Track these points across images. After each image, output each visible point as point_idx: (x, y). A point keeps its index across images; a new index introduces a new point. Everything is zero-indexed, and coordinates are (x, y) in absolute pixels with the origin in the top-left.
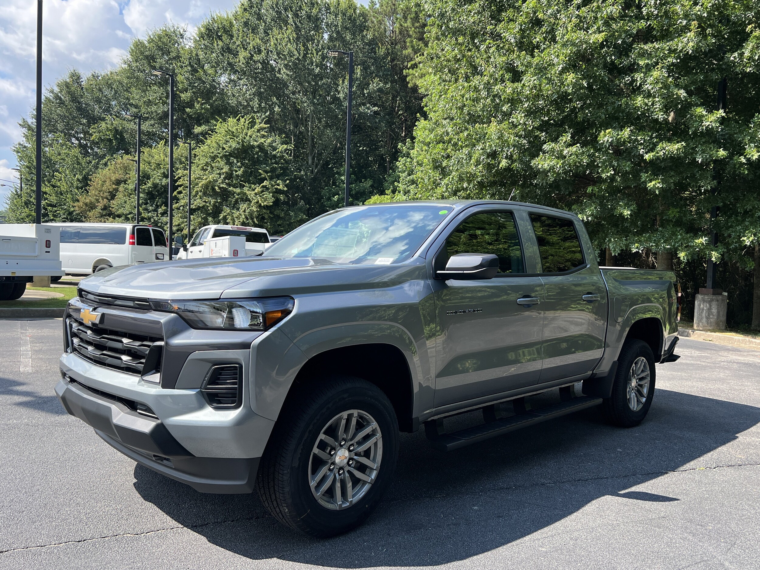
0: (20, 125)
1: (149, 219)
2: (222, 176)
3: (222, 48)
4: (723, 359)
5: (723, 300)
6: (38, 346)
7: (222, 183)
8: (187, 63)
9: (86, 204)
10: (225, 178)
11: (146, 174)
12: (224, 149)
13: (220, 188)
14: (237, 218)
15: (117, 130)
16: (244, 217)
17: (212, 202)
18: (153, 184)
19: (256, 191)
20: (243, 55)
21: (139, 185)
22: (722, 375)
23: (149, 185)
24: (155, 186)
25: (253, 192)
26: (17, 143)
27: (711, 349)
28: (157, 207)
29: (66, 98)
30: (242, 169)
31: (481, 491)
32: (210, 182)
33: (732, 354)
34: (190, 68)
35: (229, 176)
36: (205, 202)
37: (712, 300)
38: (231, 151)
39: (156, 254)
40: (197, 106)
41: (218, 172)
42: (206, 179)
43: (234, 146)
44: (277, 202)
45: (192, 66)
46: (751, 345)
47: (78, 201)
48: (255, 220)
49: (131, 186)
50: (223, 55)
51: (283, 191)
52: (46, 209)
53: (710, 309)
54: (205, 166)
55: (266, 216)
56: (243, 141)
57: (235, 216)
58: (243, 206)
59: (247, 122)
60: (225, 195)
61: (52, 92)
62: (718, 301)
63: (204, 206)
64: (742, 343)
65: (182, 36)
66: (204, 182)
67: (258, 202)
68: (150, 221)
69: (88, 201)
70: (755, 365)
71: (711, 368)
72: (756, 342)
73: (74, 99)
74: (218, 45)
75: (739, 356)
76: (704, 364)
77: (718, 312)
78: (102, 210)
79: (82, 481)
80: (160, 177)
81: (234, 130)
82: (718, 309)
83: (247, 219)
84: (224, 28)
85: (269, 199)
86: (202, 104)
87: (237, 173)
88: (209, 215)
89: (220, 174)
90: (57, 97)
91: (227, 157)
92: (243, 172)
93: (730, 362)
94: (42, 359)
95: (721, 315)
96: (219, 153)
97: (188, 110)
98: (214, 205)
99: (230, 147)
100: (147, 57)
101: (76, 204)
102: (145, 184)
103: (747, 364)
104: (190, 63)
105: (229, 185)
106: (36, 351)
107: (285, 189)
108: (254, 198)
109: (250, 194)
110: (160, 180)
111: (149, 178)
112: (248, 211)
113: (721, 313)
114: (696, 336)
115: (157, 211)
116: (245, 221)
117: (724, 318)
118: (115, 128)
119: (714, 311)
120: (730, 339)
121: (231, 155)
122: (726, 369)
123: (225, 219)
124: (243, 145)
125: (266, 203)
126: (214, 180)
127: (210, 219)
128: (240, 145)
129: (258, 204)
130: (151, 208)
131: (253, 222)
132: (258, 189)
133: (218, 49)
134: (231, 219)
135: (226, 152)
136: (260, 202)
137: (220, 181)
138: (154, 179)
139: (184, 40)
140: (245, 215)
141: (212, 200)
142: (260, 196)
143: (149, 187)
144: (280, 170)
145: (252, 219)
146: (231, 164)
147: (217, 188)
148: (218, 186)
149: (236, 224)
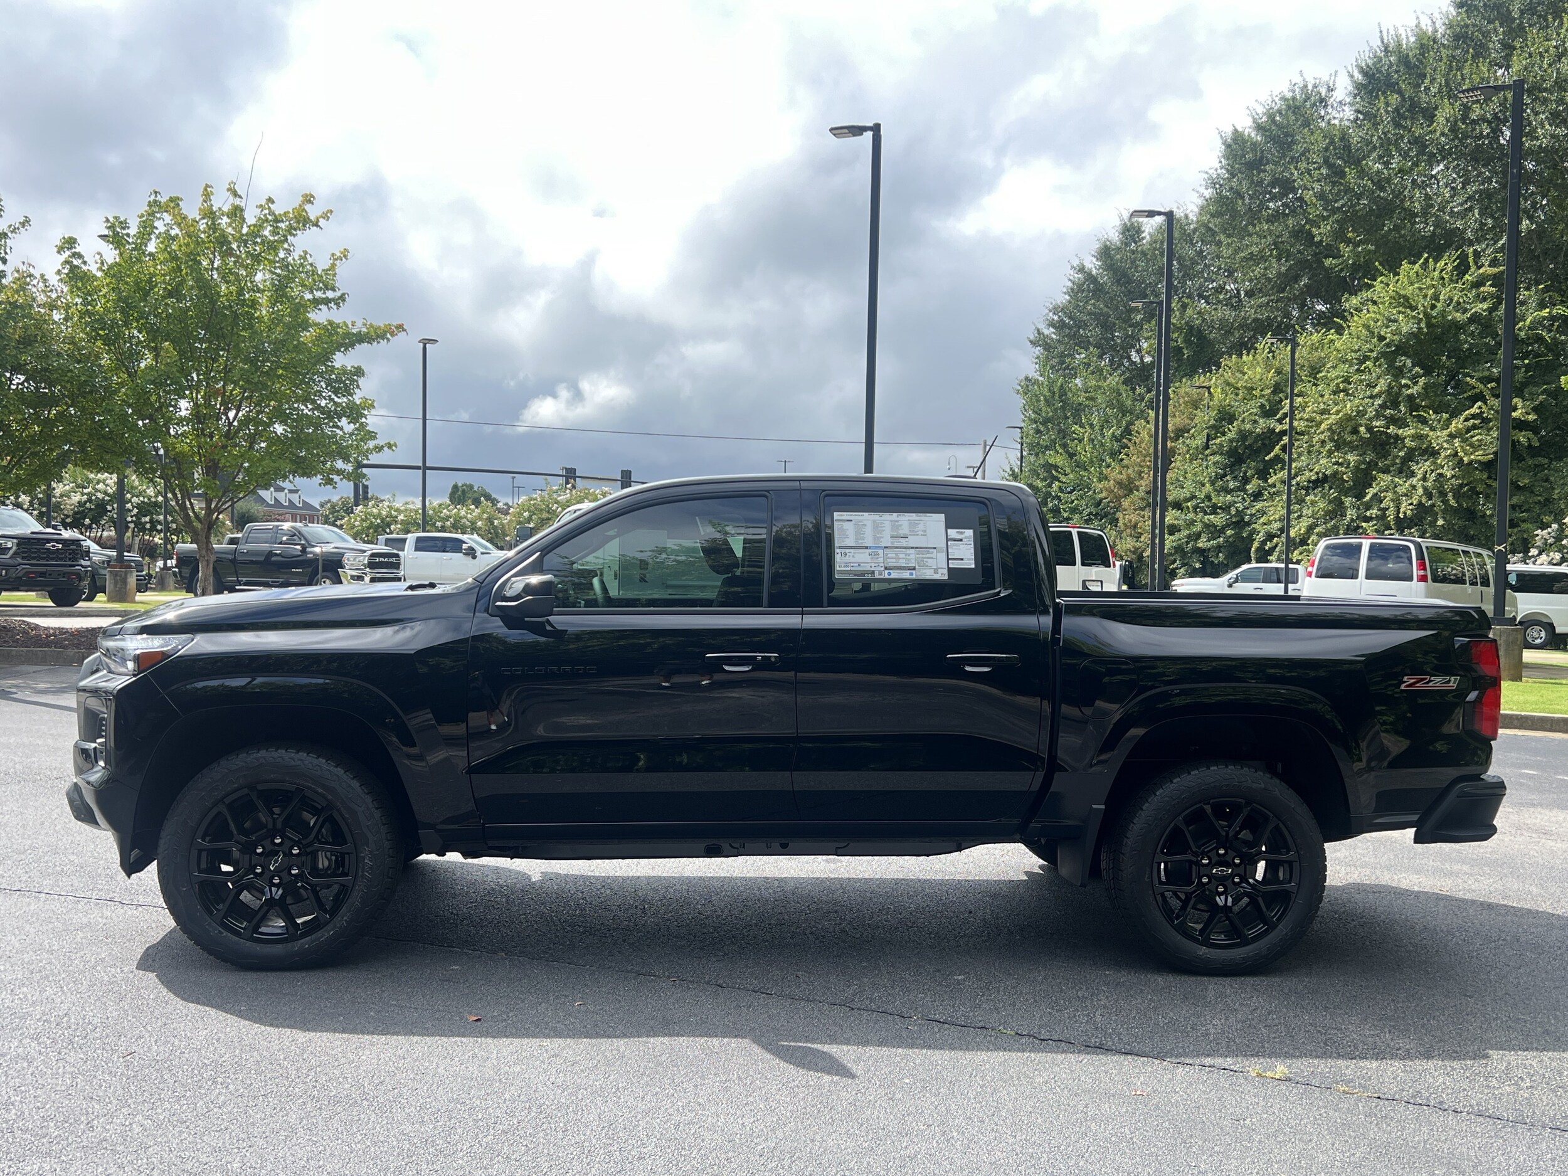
0: (1031, 342)
1: (1226, 508)
2: (1379, 402)
3: (1397, 110)
7: (1378, 416)
8: (1321, 161)
9: (1120, 484)
10: (1383, 406)
11: (1228, 413)
12: (1382, 338)
13: (1369, 429)
14: (1406, 495)
15: (1191, 328)
16: (1420, 491)
17: (1352, 464)
18: (1240, 431)
19: (1452, 428)
20: (1445, 113)
21: (1208, 440)
23: (1231, 435)
24: (1243, 435)
25: (1446, 432)
26: (1023, 376)
28: (1246, 480)
29: (1105, 278)
30: (1422, 381)
32: (1349, 418)
34: (1324, 171)
35: (1393, 399)
36: (1337, 463)
38: (1400, 341)
40: (1346, 250)
41: (1368, 393)
42: (1337, 413)
43: (1404, 330)
45: (1330, 166)
47: (1106, 478)
48: (1450, 496)
49: (1200, 441)
50: (1397, 125)
51: (1525, 422)
52: (1059, 498)
54: (1342, 382)
55: (1480, 488)
56: (1426, 314)
58: (1421, 467)
59: (1449, 268)
60: (1381, 444)
61: (1081, 270)
63: (1336, 473)
65: (1324, 103)
66: (1333, 419)
67: (1456, 454)
68: (1229, 513)
69: (1124, 477)
73: (1121, 276)
74: (1387, 104)
80: (1253, 418)
81: (1409, 291)
83: (1430, 496)
84: (1406, 61)
85: (1487, 443)
86: (1357, 245)
87: (1409, 392)
88: (1345, 492)
89: (1371, 397)
90: (1090, 278)
91: (1391, 356)
92: (1426, 387)
96: (1371, 351)
97: (1328, 262)
98: (1357, 468)
99: (1396, 332)
100: (1248, 164)
101: (1103, 484)
102: (1224, 434)
104: (1326, 161)
105: (1392, 421)
107: (1532, 417)
108: (1445, 445)
109: (1438, 437)
110: (1255, 422)
111: (1231, 419)
112: (1430, 476)
115: (1245, 490)
116: (1424, 501)
118: (1187, 323)
121: (1401, 349)
123: (1377, 498)
124: (1429, 325)
125: (1478, 456)
126: (1358, 412)
127: (1348, 501)
128: (1423, 325)
129: (1457, 459)
130: (1232, 485)
131: (1445, 502)
132: (1457, 424)
133: (1387, 112)
134: (1392, 500)
135: (1388, 345)
136: (1461, 454)
137: (1370, 412)
138: (1243, 421)
139: (1330, 110)
140: (1425, 489)
141: (1352, 458)
142: (1465, 440)
143: (1231, 441)
144: (1526, 372)
145: (1443, 494)
146: (1399, 373)
147: (1362, 429)
148: (1366, 426)
149: (1402, 509)
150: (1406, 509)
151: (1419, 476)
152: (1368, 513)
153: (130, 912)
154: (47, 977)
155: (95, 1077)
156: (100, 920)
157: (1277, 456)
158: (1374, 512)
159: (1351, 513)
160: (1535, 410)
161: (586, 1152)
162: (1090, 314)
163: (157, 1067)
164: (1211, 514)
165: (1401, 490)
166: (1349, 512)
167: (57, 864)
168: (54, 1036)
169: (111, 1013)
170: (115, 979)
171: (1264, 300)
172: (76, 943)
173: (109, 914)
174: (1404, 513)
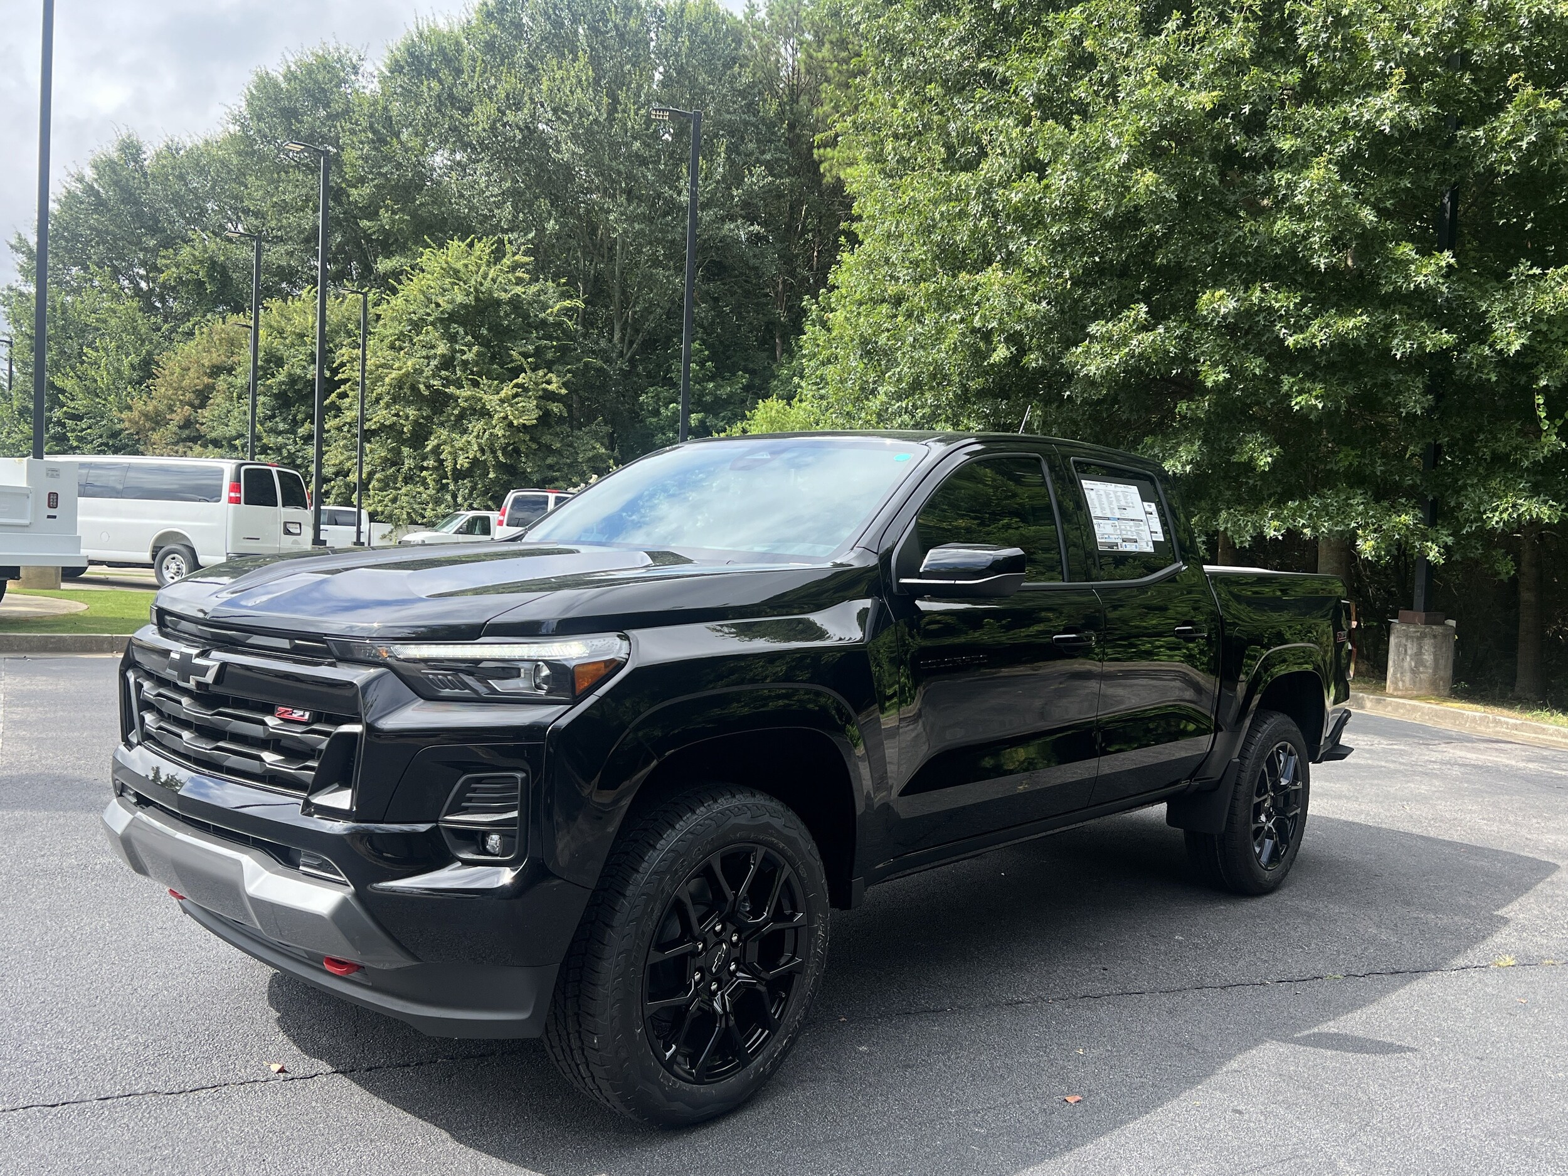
0: (12, 246)
1: (278, 450)
2: (434, 363)
3: (439, 95)
4: (1435, 756)
5: (1445, 636)
6: (19, 713)
7: (434, 376)
8: (366, 124)
9: (146, 416)
10: (439, 367)
11: (272, 355)
12: (438, 305)
13: (428, 387)
14: (462, 449)
15: (214, 263)
16: (475, 447)
17: (412, 417)
18: (290, 375)
19: (503, 394)
20: (484, 110)
21: (256, 379)
22: (1424, 789)
23: (282, 376)
24: (293, 380)
25: (497, 397)
27: (1415, 737)
28: (295, 424)
29: (110, 194)
30: (475, 348)
31: (881, 1016)
32: (407, 374)
33: (1454, 748)
34: (370, 135)
35: (447, 363)
37: (1423, 636)
38: (453, 310)
39: (285, 523)
40: (384, 216)
41: (424, 353)
42: (400, 369)
43: (458, 300)
44: (545, 418)
45: (375, 132)
46: (1498, 729)
47: (130, 408)
48: (499, 453)
49: (242, 379)
50: (439, 111)
51: (560, 395)
52: (63, 425)
53: (1419, 654)
54: (397, 340)
55: (523, 448)
56: (476, 290)
58: (476, 425)
59: (488, 251)
60: (438, 401)
61: (80, 180)
62: (1435, 637)
63: (394, 424)
64: (1480, 725)
65: (355, 70)
66: (394, 374)
67: (506, 417)
68: (281, 454)
69: (150, 408)
70: (1498, 771)
71: (1406, 776)
72: (1507, 723)
73: (127, 196)
74: (430, 88)
75: (1469, 750)
76: (1392, 766)
77: (1436, 660)
78: (180, 427)
79: (74, 987)
80: (303, 363)
81: (459, 266)
82: (1435, 655)
83: (483, 451)
84: (443, 53)
85: (528, 413)
86: (394, 213)
87: (464, 357)
88: (404, 442)
89: (427, 357)
90: (90, 190)
91: (446, 322)
92: (478, 354)
93: (1448, 763)
94: (23, 739)
95: (1441, 667)
96: (428, 315)
97: (364, 223)
98: (416, 422)
99: (452, 302)
100: (282, 111)
101: (125, 415)
102: (273, 376)
103: (1481, 767)
104: (371, 127)
105: (448, 382)
106: (14, 722)
107: (564, 391)
108: (498, 409)
109: (491, 401)
110: (306, 368)
111: (280, 362)
112: (485, 435)
113: (1442, 662)
114: (1389, 708)
115: (294, 433)
116: (478, 455)
117: (1447, 672)
118: (211, 258)
119: (1428, 658)
120: (1456, 716)
121: (455, 317)
122: (1436, 776)
123: (436, 451)
124: (477, 299)
125: (523, 420)
126: (415, 370)
127: (406, 451)
128: (472, 298)
129: (506, 422)
130: (282, 426)
131: (496, 458)
132: (507, 390)
133: (431, 97)
134: (450, 453)
135: (442, 312)
136: (510, 417)
137: (428, 372)
138: (293, 366)
139: (360, 77)
140: (479, 445)
141: (411, 412)
142: (511, 406)
143: (281, 383)
144: (555, 352)
145: (494, 452)
146: (452, 339)
147: (421, 386)
148: (424, 383)
149: (459, 462)
150: (463, 462)
151: (474, 434)
152: (425, 464)
157: (333, 403)
158: (430, 463)
159: (408, 463)
160: (565, 385)
162: (91, 228)
164: (261, 454)
165: (458, 444)
166: (406, 461)
171: (289, 247)
174: (462, 466)
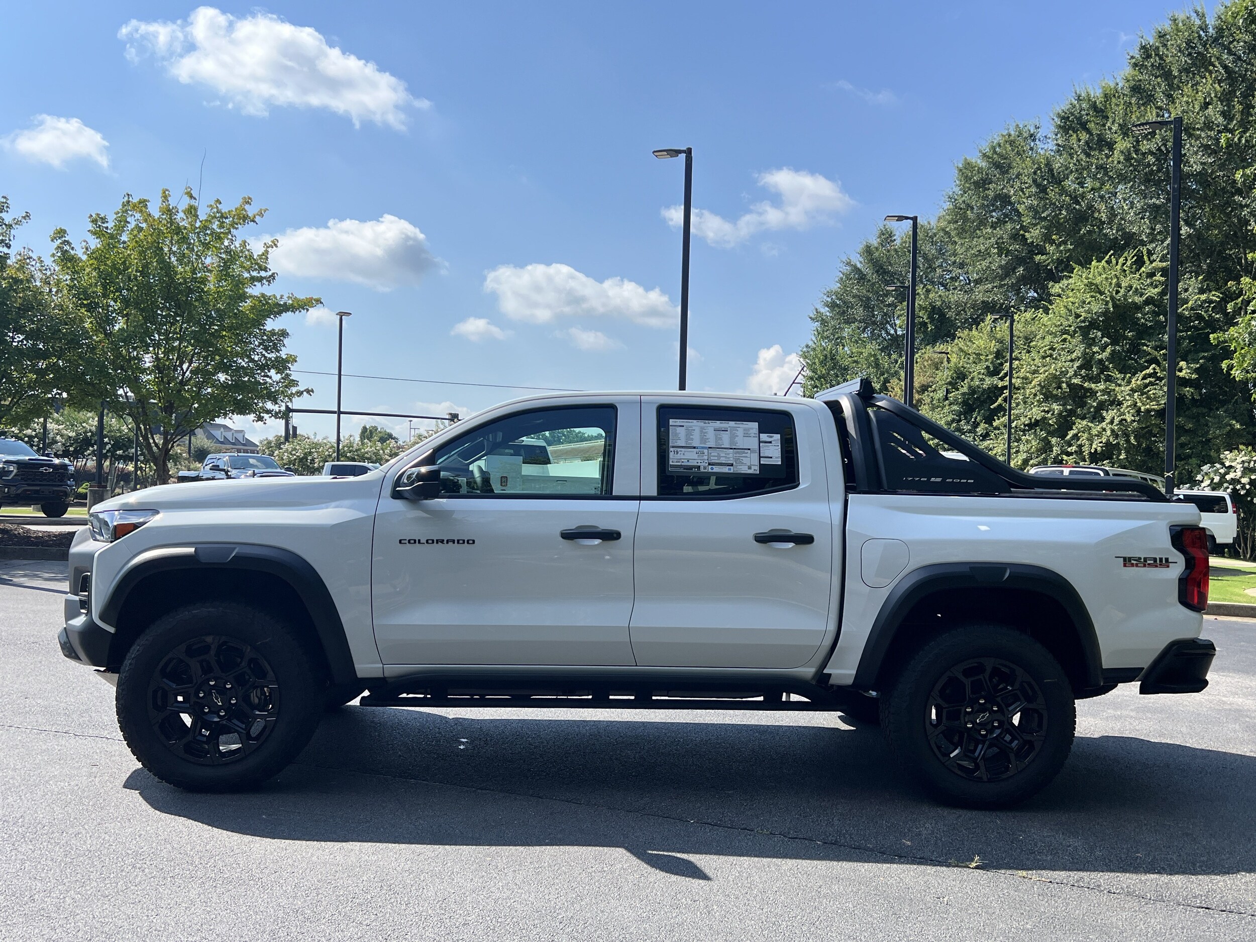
0: (811, 318)
2: (1077, 364)
3: (1087, 143)
8: (1030, 181)
10: (1080, 368)
11: (962, 373)
12: (1078, 316)
13: (1069, 385)
14: (1097, 436)
15: (934, 308)
16: (1109, 433)
17: (1056, 412)
18: (970, 387)
19: (1133, 384)
20: (1122, 145)
21: (946, 394)
23: (965, 390)
24: (973, 391)
25: (1128, 388)
26: (804, 345)
28: (976, 425)
29: (867, 270)
30: (1109, 350)
32: (1054, 376)
34: (1033, 189)
35: (1087, 362)
36: (1044, 411)
38: (1092, 318)
40: (1051, 249)
41: (1069, 358)
42: (1045, 372)
43: (1095, 310)
44: (1178, 404)
45: (1038, 185)
48: (1132, 437)
49: (941, 394)
50: (1088, 155)
51: (1190, 380)
54: (1049, 349)
55: (1155, 430)
56: (1112, 298)
57: (1094, 432)
58: (1108, 415)
59: (1129, 263)
60: (1078, 395)
61: (848, 264)
63: (1044, 419)
65: (1032, 136)
66: (1041, 377)
67: (1135, 404)
73: (880, 268)
74: (1079, 140)
80: (981, 376)
81: (1098, 280)
83: (1117, 436)
84: (1094, 106)
85: (1160, 396)
86: (1060, 245)
87: (1100, 357)
88: (1051, 434)
89: (1072, 361)
90: (856, 270)
91: (1086, 330)
92: (1113, 352)
96: (1070, 326)
97: (1038, 258)
98: (1060, 414)
99: (1088, 312)
100: (976, 184)
102: (957, 389)
104: (1034, 181)
105: (1086, 379)
107: (1194, 376)
108: (1128, 398)
109: (1123, 391)
110: (982, 380)
111: (963, 377)
112: (1116, 421)
115: (975, 432)
116: (1111, 440)
118: (930, 304)
121: (1093, 324)
123: (1076, 437)
124: (1115, 306)
125: (1153, 406)
126: (1061, 372)
128: (1110, 305)
129: (1136, 408)
130: (966, 428)
131: (1128, 441)
132: (1136, 381)
133: (1079, 146)
134: (1088, 440)
135: (1084, 321)
136: (1139, 404)
137: (1071, 372)
138: (973, 379)
139: (1037, 142)
140: (1113, 431)
141: (1056, 407)
142: (1142, 394)
143: (963, 394)
144: (1189, 342)
145: (1126, 435)
146: (1091, 342)
147: (1064, 385)
148: (1067, 383)
149: (1094, 446)
150: (1097, 446)
151: (1108, 421)
152: (1069, 450)
153: (80, 742)
154: (10, 788)
155: (40, 862)
156: (56, 747)
157: (1000, 405)
158: (1073, 449)
160: (1196, 371)
161: (423, 919)
162: (855, 297)
163: (90, 856)
166: (1055, 449)
167: (27, 706)
168: (10, 832)
169: (57, 815)
170: (63, 791)
171: (990, 286)
172: (35, 764)
173: (64, 743)
174: (1096, 449)
